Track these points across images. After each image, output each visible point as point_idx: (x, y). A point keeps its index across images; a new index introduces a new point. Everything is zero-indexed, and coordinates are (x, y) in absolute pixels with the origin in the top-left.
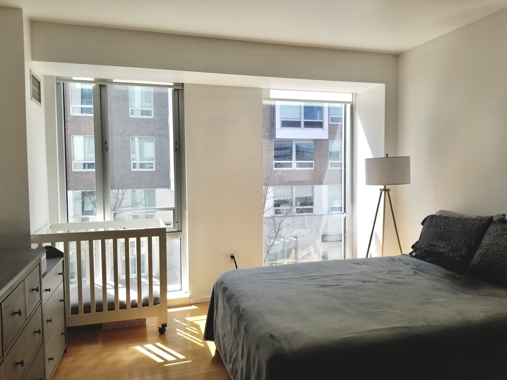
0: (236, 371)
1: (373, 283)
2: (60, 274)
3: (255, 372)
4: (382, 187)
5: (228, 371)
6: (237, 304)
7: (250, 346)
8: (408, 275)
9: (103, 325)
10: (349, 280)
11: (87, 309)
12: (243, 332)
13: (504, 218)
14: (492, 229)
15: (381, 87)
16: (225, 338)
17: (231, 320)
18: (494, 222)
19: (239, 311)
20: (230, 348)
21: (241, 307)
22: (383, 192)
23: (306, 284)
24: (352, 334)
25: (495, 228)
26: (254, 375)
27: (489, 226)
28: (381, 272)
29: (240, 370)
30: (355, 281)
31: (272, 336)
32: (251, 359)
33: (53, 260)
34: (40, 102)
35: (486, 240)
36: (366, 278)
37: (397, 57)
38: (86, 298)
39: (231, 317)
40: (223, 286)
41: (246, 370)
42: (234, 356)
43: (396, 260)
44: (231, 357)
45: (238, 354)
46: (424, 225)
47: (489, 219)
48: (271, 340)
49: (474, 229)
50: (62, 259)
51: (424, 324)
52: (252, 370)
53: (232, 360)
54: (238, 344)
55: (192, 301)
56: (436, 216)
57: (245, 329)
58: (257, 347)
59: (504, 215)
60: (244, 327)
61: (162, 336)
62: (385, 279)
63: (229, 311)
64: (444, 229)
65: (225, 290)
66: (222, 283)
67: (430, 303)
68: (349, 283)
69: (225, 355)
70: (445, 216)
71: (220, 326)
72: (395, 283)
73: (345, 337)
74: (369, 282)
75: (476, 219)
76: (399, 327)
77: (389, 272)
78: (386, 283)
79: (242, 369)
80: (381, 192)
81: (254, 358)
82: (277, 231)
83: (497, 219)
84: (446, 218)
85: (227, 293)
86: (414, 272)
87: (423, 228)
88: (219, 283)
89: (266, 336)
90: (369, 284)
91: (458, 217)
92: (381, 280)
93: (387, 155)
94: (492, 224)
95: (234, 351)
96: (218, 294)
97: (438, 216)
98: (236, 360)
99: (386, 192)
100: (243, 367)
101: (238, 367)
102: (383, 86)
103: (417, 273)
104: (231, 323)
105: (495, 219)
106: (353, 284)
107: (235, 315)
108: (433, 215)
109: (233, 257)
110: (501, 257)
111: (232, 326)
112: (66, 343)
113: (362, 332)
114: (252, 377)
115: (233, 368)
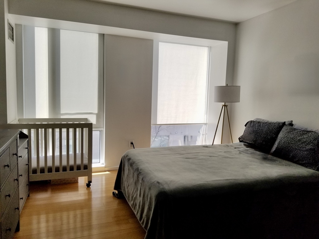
0: (136, 205)
1: (216, 158)
2: (26, 148)
3: (148, 203)
4: (223, 104)
5: (130, 206)
6: (137, 167)
7: (145, 189)
8: (236, 154)
9: (52, 181)
10: (202, 155)
11: (42, 171)
12: (141, 182)
13: (292, 123)
14: (284, 129)
15: (225, 43)
16: (129, 187)
17: (133, 176)
18: (286, 125)
19: (138, 170)
20: (132, 192)
21: (140, 168)
22: (224, 107)
23: (177, 157)
24: (204, 182)
25: (286, 128)
26: (147, 204)
27: (283, 127)
28: (221, 152)
29: (138, 203)
30: (206, 156)
31: (158, 183)
32: (146, 196)
33: (22, 140)
34: (13, 41)
35: (281, 135)
36: (212, 155)
37: (236, 25)
38: (42, 164)
39: (133, 174)
40: (128, 157)
41: (142, 202)
42: (135, 196)
43: (229, 146)
44: (132, 197)
45: (137, 195)
46: (247, 126)
47: (283, 123)
48: (158, 184)
49: (275, 129)
50: (27, 139)
51: (244, 178)
52: (146, 202)
53: (134, 198)
54: (137, 189)
55: (106, 169)
56: (253, 121)
57: (142, 179)
58: (150, 189)
59: (292, 121)
60: (141, 179)
61: (89, 188)
62: (223, 156)
63: (132, 171)
64: (258, 128)
65: (129, 159)
66: (127, 156)
67: (248, 168)
68: (202, 157)
69: (129, 197)
70: (259, 121)
71: (126, 181)
72: (228, 157)
73: (200, 183)
74: (213, 157)
75: (276, 123)
76: (230, 179)
77: (225, 152)
78: (224, 157)
79: (140, 203)
80: (223, 107)
81: (147, 195)
82: (157, 132)
83: (288, 123)
84: (259, 122)
85: (131, 161)
86: (239, 152)
87: (246, 128)
88: (126, 156)
89: (155, 183)
90: (214, 157)
91: (266, 122)
92: (220, 156)
93: (227, 84)
94: (285, 126)
95: (135, 193)
96: (125, 162)
97: (255, 121)
98: (136, 198)
99: (226, 107)
100: (140, 201)
101: (137, 202)
102: (226, 43)
103: (241, 153)
104: (133, 177)
105: (286, 123)
106: (204, 157)
107: (136, 172)
108: (252, 121)
109: (132, 143)
110: (288, 144)
111: (133, 179)
112: (29, 191)
113: (210, 181)
114: (146, 206)
115: (133, 203)
